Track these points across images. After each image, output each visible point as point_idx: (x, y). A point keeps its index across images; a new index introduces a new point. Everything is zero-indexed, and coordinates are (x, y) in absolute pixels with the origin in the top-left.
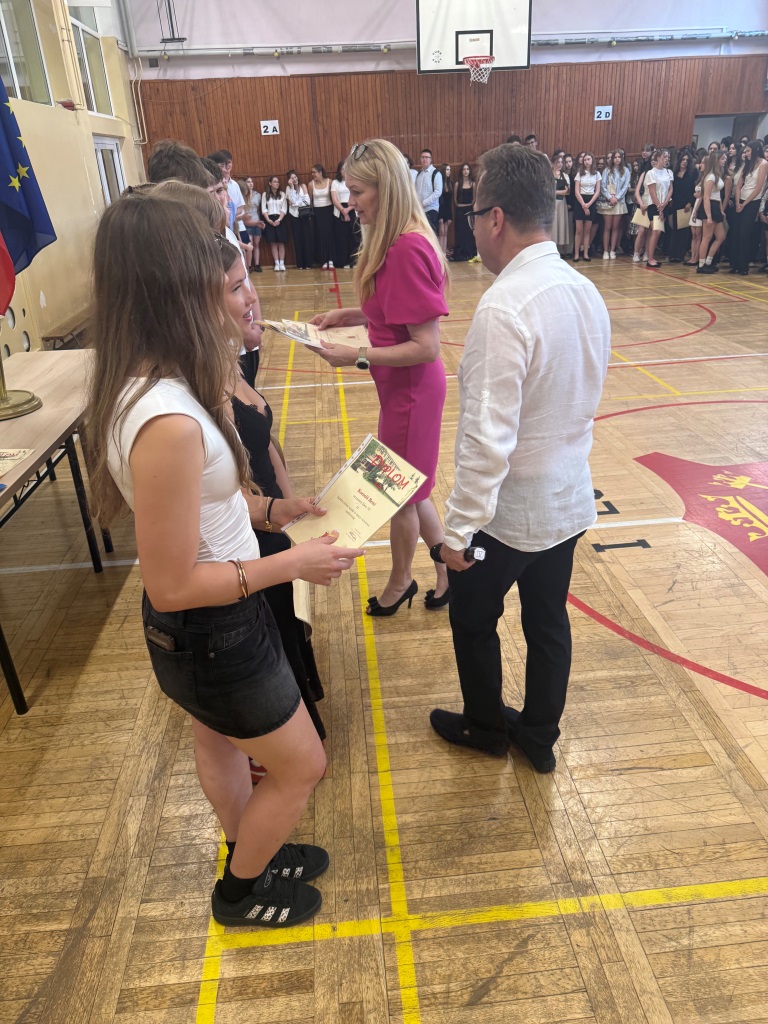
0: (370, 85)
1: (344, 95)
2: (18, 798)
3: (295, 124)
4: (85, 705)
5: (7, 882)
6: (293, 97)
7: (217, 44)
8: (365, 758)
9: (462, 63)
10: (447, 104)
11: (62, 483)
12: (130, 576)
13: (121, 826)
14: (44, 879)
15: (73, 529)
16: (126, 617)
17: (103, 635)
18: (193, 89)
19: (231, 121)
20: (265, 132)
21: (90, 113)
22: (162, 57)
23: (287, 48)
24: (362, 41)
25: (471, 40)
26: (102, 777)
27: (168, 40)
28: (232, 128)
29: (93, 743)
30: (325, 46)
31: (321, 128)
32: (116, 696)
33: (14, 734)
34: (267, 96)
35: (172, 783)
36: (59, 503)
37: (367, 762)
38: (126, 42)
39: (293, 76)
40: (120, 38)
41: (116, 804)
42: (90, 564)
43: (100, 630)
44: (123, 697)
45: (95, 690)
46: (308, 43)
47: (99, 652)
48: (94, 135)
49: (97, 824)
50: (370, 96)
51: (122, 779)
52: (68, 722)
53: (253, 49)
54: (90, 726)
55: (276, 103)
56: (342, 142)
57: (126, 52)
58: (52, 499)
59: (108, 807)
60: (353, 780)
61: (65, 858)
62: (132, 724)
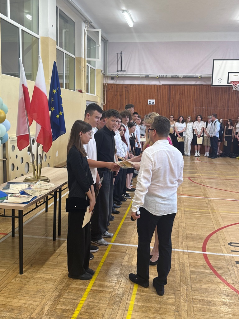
0: (192, 89)
1: (182, 92)
2: (15, 295)
3: (161, 101)
4: (40, 275)
5: (8, 313)
6: (162, 92)
7: (137, 73)
8: (125, 306)
9: (230, 83)
10: (223, 97)
11: (49, 213)
12: (64, 243)
13: (43, 308)
14: (18, 315)
15: (49, 227)
16: (59, 254)
17: (51, 258)
18: (125, 87)
19: (137, 99)
20: (149, 103)
21: (87, 93)
22: (116, 76)
23: (162, 75)
24: (191, 74)
25: (234, 75)
26: (41, 294)
27: (119, 71)
28: (137, 101)
29: (40, 286)
30: (176, 75)
31: (171, 103)
32: (50, 275)
33: (17, 279)
34: (152, 91)
35: (62, 300)
36: (46, 219)
37: (125, 307)
38: (104, 71)
39: (162, 85)
40: (102, 69)
41: (43, 302)
42: (52, 238)
43: (50, 257)
44: (53, 276)
45: (45, 272)
46: (170, 74)
47: (49, 262)
48: (87, 101)
49: (36, 305)
50: (192, 93)
51: (47, 296)
52: (34, 279)
53: (149, 75)
54: (41, 281)
55: (155, 94)
56: (179, 109)
57: (104, 74)
58: (45, 217)
59: (41, 302)
60: (119, 311)
61: (25, 311)
62: (53, 283)
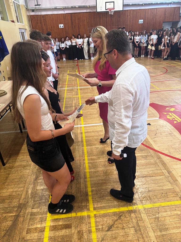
0: (85, 15)
1: (79, 18)
2: (3, 185)
3: (67, 25)
4: (19, 164)
6: (67, 19)
7: (48, 6)
9: (107, 10)
10: (104, 20)
13: (27, 192)
14: (9, 204)
18: (43, 17)
19: (52, 25)
20: (60, 27)
21: (18, 23)
22: (35, 9)
23: (65, 7)
24: (83, 5)
25: (109, 4)
26: (23, 180)
27: (36, 5)
29: (20, 173)
30: (74, 6)
31: (73, 26)
32: (26, 162)
33: (2, 171)
34: (60, 18)
35: (39, 181)
37: (84, 176)
38: (26, 6)
39: (66, 13)
40: (25, 5)
41: (26, 186)
42: (19, 131)
43: (22, 146)
45: (21, 160)
46: (70, 5)
47: (22, 151)
48: (19, 28)
49: (22, 191)
50: (85, 18)
51: (27, 181)
52: (15, 168)
53: (57, 7)
54: (20, 169)
55: (63, 20)
56: (79, 29)
57: (26, 8)
58: (11, 116)
59: (24, 187)
60: (81, 180)
61: (14, 199)
62: (29, 168)
